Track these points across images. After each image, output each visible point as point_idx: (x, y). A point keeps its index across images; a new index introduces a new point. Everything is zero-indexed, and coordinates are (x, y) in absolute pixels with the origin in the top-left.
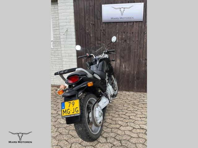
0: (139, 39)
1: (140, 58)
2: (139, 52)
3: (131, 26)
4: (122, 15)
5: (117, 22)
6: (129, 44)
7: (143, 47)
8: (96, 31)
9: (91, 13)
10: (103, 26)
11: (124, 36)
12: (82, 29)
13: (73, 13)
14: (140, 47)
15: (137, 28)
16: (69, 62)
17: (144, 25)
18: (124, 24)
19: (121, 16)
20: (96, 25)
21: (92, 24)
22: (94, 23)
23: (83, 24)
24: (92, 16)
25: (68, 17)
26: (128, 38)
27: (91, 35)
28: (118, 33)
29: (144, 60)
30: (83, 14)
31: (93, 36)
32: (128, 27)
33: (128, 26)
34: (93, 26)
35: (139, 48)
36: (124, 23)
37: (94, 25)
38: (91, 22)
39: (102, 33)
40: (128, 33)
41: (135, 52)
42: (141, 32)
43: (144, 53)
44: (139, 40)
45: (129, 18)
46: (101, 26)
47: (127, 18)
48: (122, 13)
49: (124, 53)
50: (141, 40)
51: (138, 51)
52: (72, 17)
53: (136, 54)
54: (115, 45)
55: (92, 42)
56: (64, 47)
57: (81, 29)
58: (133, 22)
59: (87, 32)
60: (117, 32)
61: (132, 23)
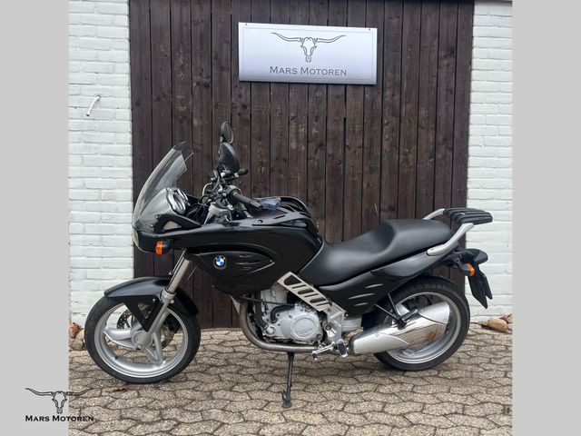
0: (366, 142)
1: (371, 204)
2: (368, 186)
3: (337, 97)
4: (308, 59)
5: (289, 83)
6: (333, 156)
7: (379, 165)
8: (216, 106)
9: (199, 47)
10: (243, 91)
11: (314, 131)
12: (158, 99)
13: (128, 42)
14: (370, 168)
15: (360, 105)
16: (101, 221)
17: (380, 98)
18: (316, 91)
19: (306, 65)
20: (216, 89)
21: (198, 84)
22: (208, 81)
23: (163, 83)
24: (201, 57)
25: (103, 55)
26: (329, 137)
27: (195, 122)
28: (294, 118)
29: (384, 211)
30: (164, 48)
31: (202, 126)
32: (330, 101)
33: (330, 98)
34: (204, 90)
35: (366, 169)
36: (314, 87)
37: (206, 86)
38: (194, 77)
39: (237, 116)
40: (329, 121)
41: (354, 182)
42: (372, 120)
43: (383, 188)
44: (366, 145)
45: (330, 72)
46: (236, 92)
47: (325, 72)
48: (309, 53)
49: (317, 189)
50: (371, 145)
51: (365, 179)
52: (122, 53)
53: (359, 189)
54: (285, 160)
55: (200, 148)
56: (82, 164)
57: (154, 97)
58: (346, 85)
59: (181, 109)
60: (292, 115)
61: (343, 88)
